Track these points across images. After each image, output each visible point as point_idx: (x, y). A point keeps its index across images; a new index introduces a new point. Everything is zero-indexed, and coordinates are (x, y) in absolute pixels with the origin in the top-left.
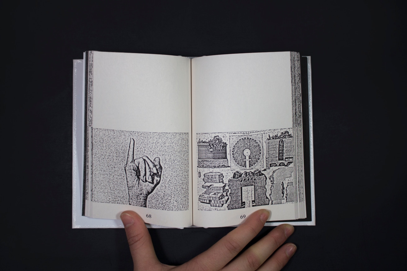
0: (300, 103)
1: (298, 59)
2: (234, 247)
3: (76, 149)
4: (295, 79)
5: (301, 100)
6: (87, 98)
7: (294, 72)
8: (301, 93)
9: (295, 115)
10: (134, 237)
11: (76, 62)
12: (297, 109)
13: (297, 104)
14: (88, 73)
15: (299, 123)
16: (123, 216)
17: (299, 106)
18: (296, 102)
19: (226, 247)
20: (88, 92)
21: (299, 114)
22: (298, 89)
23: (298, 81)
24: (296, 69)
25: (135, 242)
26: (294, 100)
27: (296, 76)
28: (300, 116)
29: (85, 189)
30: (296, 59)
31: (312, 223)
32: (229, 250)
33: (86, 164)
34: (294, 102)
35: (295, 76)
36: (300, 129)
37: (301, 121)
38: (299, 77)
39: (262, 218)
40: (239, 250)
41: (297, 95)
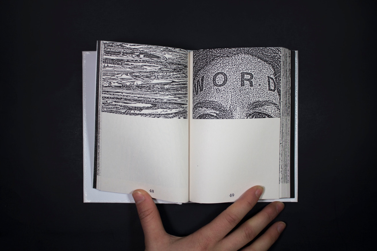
0: (289, 95)
1: (289, 56)
2: (233, 219)
3: (86, 133)
4: (286, 73)
5: (290, 92)
6: (99, 84)
7: (286, 67)
8: (290, 86)
9: (285, 106)
10: (145, 211)
11: (86, 54)
12: (287, 101)
13: (287, 96)
14: (100, 61)
15: (288, 113)
16: (135, 194)
17: (289, 98)
18: (286, 94)
19: (227, 220)
20: (100, 80)
21: (289, 105)
22: (288, 83)
23: (289, 75)
24: (288, 64)
25: (146, 216)
26: (285, 92)
27: (288, 70)
28: (289, 107)
29: (97, 166)
30: (288, 55)
31: (295, 200)
32: (229, 222)
33: (97, 144)
34: (285, 93)
35: (286, 70)
36: (289, 118)
37: (290, 111)
38: (289, 72)
39: (257, 193)
40: (237, 222)
41: (287, 88)
